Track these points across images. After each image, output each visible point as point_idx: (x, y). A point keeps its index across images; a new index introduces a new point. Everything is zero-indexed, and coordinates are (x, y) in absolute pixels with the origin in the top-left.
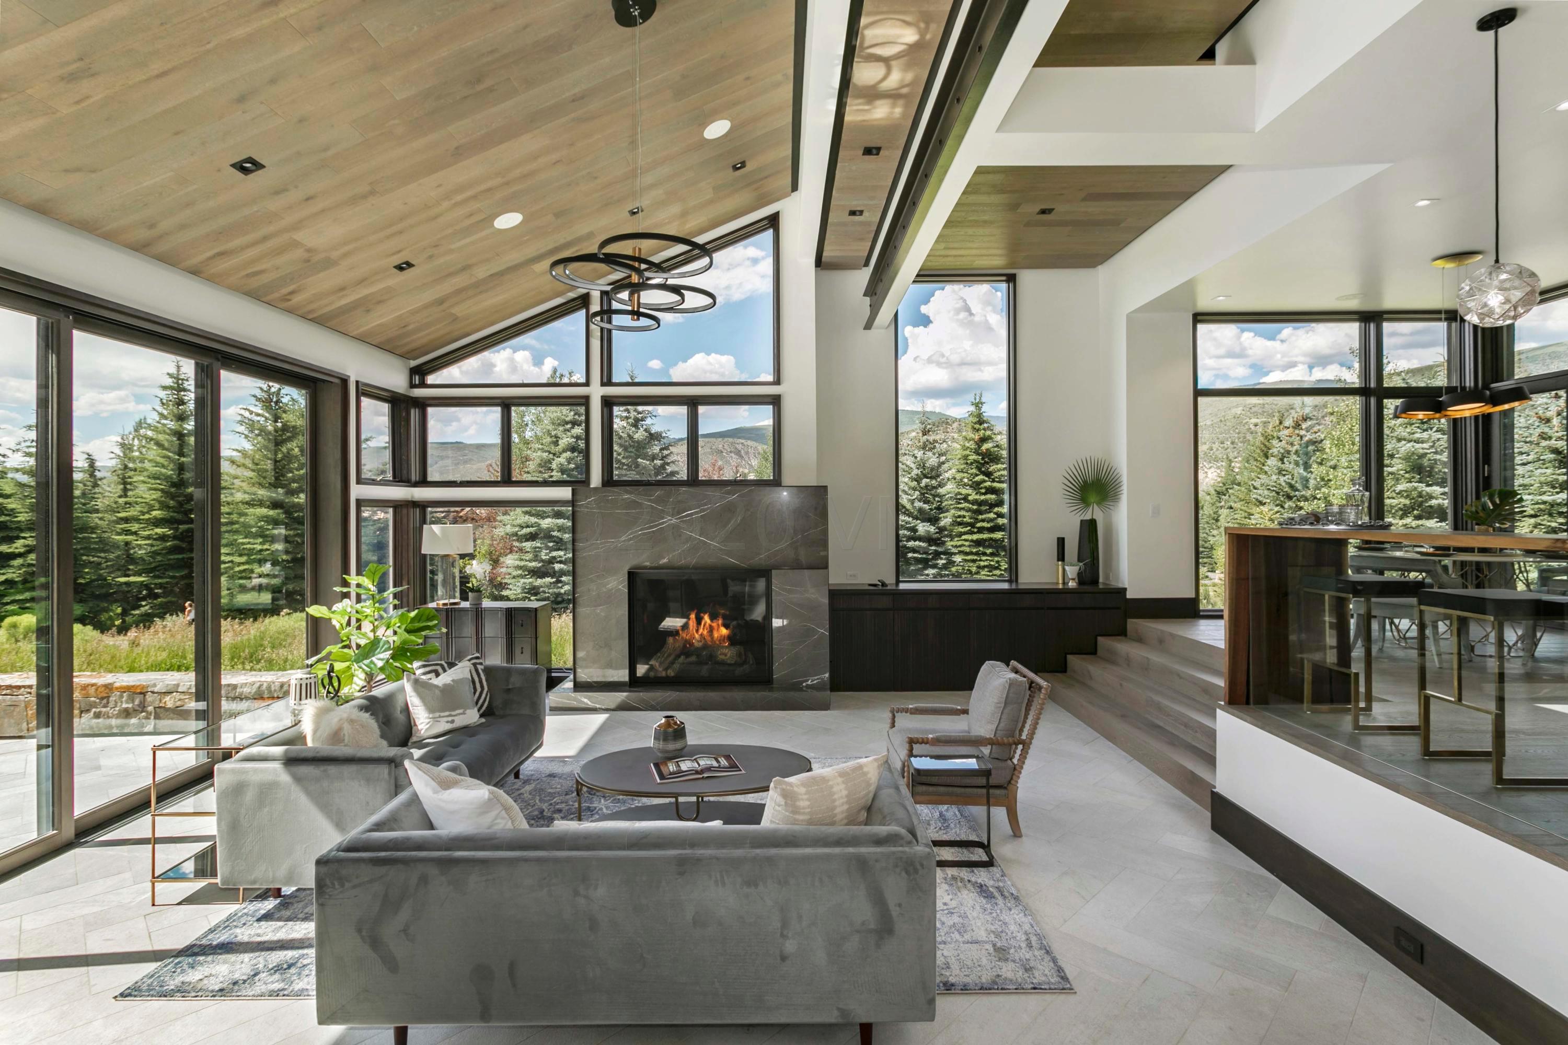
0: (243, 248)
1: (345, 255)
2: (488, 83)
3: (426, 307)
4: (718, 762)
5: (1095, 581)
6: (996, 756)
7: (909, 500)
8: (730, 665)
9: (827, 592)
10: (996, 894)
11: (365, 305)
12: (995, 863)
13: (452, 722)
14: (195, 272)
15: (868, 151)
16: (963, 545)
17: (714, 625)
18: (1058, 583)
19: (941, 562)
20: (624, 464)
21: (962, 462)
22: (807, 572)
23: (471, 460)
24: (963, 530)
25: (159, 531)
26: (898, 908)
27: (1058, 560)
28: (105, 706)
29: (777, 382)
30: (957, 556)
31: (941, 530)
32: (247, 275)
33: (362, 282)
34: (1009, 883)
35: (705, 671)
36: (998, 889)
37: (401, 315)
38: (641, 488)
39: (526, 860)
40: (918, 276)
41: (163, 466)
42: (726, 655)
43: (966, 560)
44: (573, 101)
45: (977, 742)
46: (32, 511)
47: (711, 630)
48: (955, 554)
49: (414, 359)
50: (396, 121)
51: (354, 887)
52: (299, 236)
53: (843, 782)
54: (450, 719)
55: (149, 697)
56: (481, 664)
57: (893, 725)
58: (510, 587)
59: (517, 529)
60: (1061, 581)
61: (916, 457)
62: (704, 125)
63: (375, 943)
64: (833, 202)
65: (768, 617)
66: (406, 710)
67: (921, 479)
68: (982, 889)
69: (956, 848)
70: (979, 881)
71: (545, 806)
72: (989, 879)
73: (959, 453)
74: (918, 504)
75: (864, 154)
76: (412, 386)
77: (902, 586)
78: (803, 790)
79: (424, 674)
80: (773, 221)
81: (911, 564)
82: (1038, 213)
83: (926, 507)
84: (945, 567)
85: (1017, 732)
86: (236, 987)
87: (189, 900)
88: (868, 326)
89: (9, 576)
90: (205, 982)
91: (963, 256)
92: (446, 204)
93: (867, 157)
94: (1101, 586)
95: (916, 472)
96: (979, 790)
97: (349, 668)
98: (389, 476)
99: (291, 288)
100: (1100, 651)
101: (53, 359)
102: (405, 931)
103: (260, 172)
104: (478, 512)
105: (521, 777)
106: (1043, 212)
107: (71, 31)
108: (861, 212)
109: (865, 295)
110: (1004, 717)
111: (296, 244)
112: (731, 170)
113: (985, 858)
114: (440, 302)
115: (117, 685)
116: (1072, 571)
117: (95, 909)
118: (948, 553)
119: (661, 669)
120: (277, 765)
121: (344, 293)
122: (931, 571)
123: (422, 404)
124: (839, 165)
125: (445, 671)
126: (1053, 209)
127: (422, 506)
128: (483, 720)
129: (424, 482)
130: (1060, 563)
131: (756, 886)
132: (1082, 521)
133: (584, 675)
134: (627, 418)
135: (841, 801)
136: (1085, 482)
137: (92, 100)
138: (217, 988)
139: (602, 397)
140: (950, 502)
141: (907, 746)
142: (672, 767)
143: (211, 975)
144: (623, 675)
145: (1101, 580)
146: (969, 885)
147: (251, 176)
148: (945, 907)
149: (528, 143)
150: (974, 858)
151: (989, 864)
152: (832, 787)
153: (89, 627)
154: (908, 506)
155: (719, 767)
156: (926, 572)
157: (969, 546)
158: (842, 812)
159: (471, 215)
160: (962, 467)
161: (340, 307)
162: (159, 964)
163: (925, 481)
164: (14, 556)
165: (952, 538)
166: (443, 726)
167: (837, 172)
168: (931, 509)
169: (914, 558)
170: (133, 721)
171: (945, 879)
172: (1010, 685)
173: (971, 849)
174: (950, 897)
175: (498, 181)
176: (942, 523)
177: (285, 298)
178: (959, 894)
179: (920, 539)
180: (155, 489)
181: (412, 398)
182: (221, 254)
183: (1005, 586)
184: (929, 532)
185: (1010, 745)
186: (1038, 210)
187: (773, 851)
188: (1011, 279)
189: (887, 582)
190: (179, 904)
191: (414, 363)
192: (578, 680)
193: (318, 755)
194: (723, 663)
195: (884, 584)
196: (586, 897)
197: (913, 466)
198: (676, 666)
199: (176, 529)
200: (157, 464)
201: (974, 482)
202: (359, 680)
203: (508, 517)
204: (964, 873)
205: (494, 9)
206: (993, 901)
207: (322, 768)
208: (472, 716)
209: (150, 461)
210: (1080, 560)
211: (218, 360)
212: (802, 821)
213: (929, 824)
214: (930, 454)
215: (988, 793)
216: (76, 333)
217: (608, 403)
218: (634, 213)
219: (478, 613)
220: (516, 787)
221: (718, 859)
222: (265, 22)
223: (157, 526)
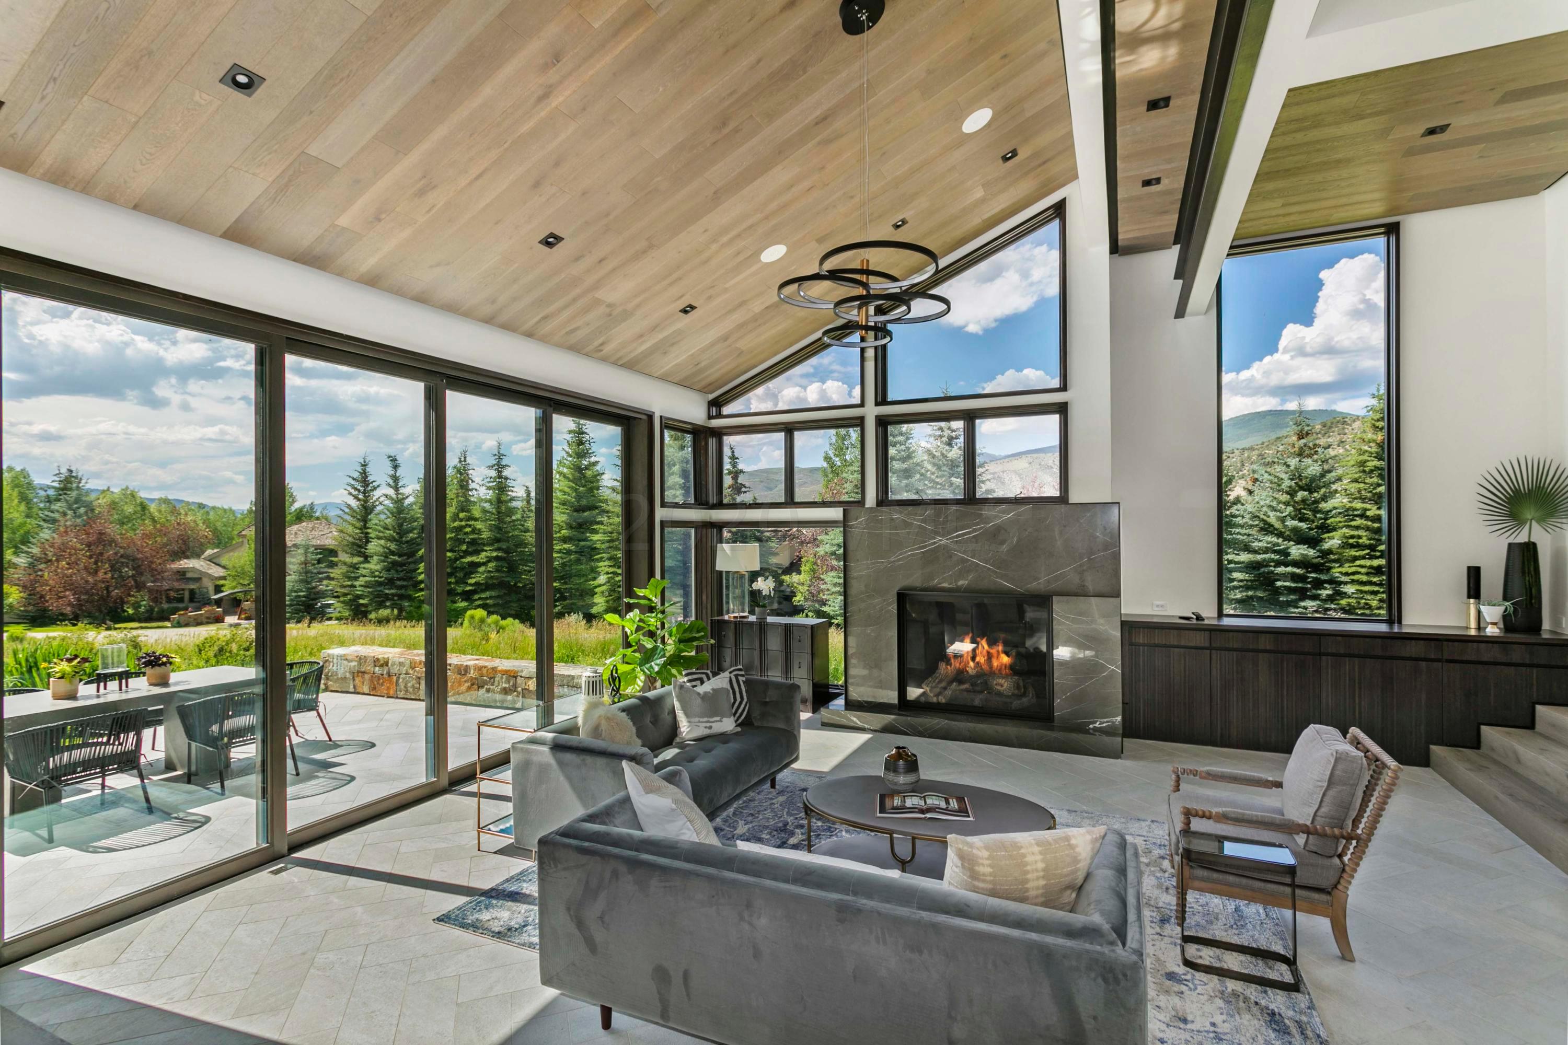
0: (560, 311)
1: (638, 306)
2: (732, 125)
3: (712, 345)
4: (947, 802)
5: (1536, 627)
6: (1314, 849)
7: (1278, 518)
8: (1007, 696)
9: (1119, 624)
10: (1294, 1030)
11: (663, 347)
12: (1302, 988)
13: (710, 728)
14: (529, 335)
15: (1154, 105)
16: (1359, 573)
17: (993, 651)
18: (1467, 628)
19: (1325, 593)
20: (937, 483)
21: (1358, 470)
22: (1094, 600)
23: (805, 483)
24: (1357, 554)
25: (566, 546)
26: (1093, 1022)
27: (1469, 597)
28: (493, 685)
29: (1064, 388)
30: (1349, 586)
31: (1326, 553)
32: (567, 333)
33: (654, 328)
34: (1317, 1019)
35: (978, 701)
36: (1299, 1023)
37: (692, 355)
38: (910, 508)
39: (698, 875)
40: (1231, 247)
41: (569, 495)
42: (1002, 686)
43: (1362, 592)
44: (817, 124)
45: (1289, 828)
46: (491, 530)
47: (989, 656)
48: (1346, 583)
49: (711, 393)
50: (659, 179)
51: (565, 869)
52: (600, 294)
53: (1041, 853)
54: (708, 725)
55: (519, 680)
56: (742, 676)
57: (1177, 788)
58: (829, 603)
59: (835, 548)
60: (1473, 624)
61: (1288, 466)
62: (961, 119)
63: (580, 924)
64: (1120, 175)
65: (1051, 646)
66: (673, 712)
67: (1296, 492)
68: (1273, 1019)
69: (1248, 957)
70: (1272, 1006)
71: (790, 819)
72: (1288, 1008)
73: (1354, 457)
74: (1291, 523)
75: (1148, 110)
76: (710, 417)
77: (1227, 621)
78: (986, 854)
79: (690, 681)
80: (1059, 209)
81: (1281, 594)
82: (1423, 135)
83: (1303, 525)
84: (1331, 599)
85: (1350, 823)
86: (509, 933)
87: (501, 852)
88: (1180, 313)
89: (477, 579)
90: (491, 923)
91: (1312, 211)
92: (714, 247)
93: (1153, 113)
94: (1545, 636)
95: (1287, 483)
96: (1282, 888)
97: (634, 670)
98: (691, 500)
99: (600, 341)
100: (1539, 726)
101: (433, 415)
102: (601, 918)
103: (560, 244)
104: (804, 532)
105: (777, 787)
106: (1432, 132)
107: (414, 157)
108: (1158, 181)
109: (1175, 278)
110: (1327, 799)
111: (597, 302)
112: (1001, 161)
113: (1288, 978)
114: (725, 338)
115: (499, 668)
116: (1493, 613)
117: (444, 845)
118: (1333, 582)
119: (932, 695)
120: (545, 749)
121: (643, 339)
122: (1309, 603)
123: (718, 434)
124: (1118, 129)
125: (709, 679)
126: (1448, 125)
127: (719, 526)
128: (739, 729)
129: (720, 505)
130: (1472, 601)
131: (920, 952)
132: (1510, 544)
133: (856, 693)
134: (941, 436)
135: (1035, 874)
136: (1517, 492)
137: (439, 206)
138: (497, 930)
139: (876, 417)
140: (1338, 519)
141: (1182, 818)
142: (897, 801)
143: (496, 918)
144: (892, 697)
145: (1546, 625)
146: (1255, 1009)
147: (555, 248)
148: (1212, 1029)
149: (780, 175)
150: (1273, 975)
151: (1294, 987)
152: (1024, 856)
153: (517, 621)
154: (1278, 525)
155: (946, 809)
156: (1302, 604)
157: (1367, 574)
158: (1038, 888)
159: (739, 253)
160: (1357, 476)
161: (642, 353)
162: (469, 898)
163: (1301, 495)
164: (479, 565)
165: (1340, 562)
166: (701, 731)
167: (1118, 138)
168: (1310, 529)
169: (1285, 587)
170: (509, 698)
171: (1222, 992)
172: (1337, 760)
173: (1271, 962)
174: (1224, 1017)
175: (759, 216)
176: (1326, 546)
177: (598, 349)
178: (1237, 1017)
179: (1295, 564)
180: (564, 513)
181: (710, 428)
182: (545, 318)
183: (1383, 628)
184: (1306, 555)
185: (1336, 838)
186: (1422, 131)
187: (941, 918)
188: (1393, 230)
189: (1204, 615)
190: (495, 853)
191: (711, 397)
192: (850, 698)
193: (580, 745)
194: (999, 694)
195: (1199, 618)
196: (750, 924)
197: (1283, 476)
198: (948, 693)
199: (577, 546)
200: (565, 493)
201: (1374, 495)
202: (641, 680)
203: (828, 537)
204: (1252, 992)
205: (727, 51)
206: (1287, 1038)
207: (582, 757)
208: (728, 725)
209: (560, 491)
210: (1505, 598)
211: (551, 406)
212: (983, 889)
213: (1217, 919)
214: (1309, 461)
215: (1294, 893)
216: (448, 392)
217: (883, 423)
218: (898, 227)
219: (762, 626)
220: (770, 796)
221: (879, 913)
222: (543, 114)
223: (565, 543)
